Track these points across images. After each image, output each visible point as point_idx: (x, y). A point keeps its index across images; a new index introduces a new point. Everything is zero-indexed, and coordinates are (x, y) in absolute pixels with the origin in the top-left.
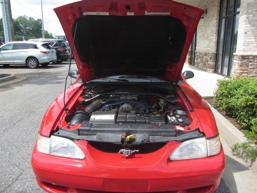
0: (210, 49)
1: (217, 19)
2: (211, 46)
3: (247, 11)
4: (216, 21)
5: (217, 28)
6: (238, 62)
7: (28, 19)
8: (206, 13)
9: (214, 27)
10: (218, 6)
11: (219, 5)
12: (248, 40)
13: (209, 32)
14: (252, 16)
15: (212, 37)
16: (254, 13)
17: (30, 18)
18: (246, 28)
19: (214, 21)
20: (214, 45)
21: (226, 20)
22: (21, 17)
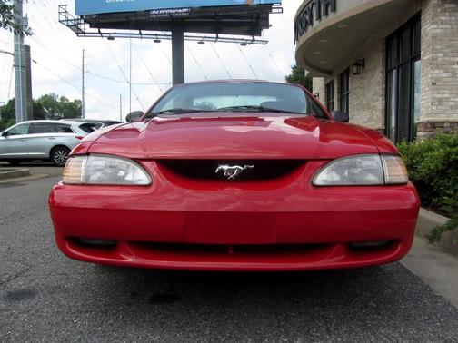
0: (373, 123)
1: (382, 72)
2: (375, 118)
3: (434, 49)
4: (381, 75)
5: (384, 86)
6: (425, 134)
7: (58, 100)
8: (364, 65)
9: (378, 85)
10: (383, 51)
11: (384, 48)
12: (439, 96)
13: (369, 95)
14: (441, 55)
15: (376, 104)
16: (446, 51)
17: (62, 99)
18: (434, 76)
19: (378, 76)
20: (380, 116)
21: (398, 71)
22: (46, 96)
